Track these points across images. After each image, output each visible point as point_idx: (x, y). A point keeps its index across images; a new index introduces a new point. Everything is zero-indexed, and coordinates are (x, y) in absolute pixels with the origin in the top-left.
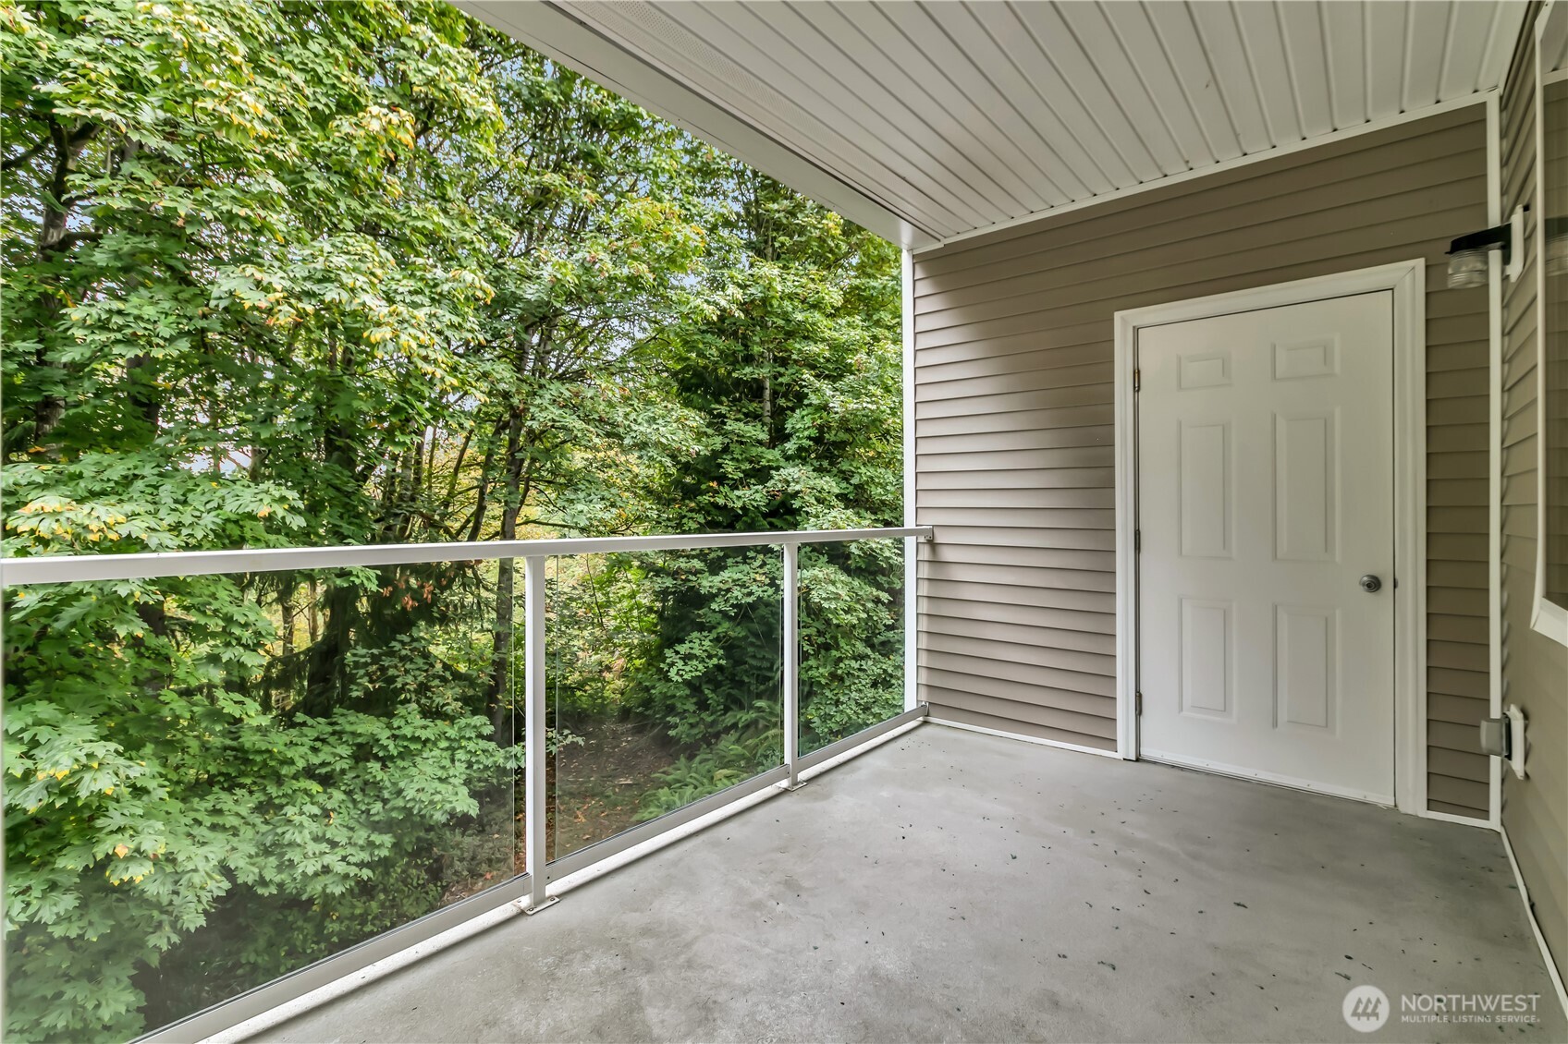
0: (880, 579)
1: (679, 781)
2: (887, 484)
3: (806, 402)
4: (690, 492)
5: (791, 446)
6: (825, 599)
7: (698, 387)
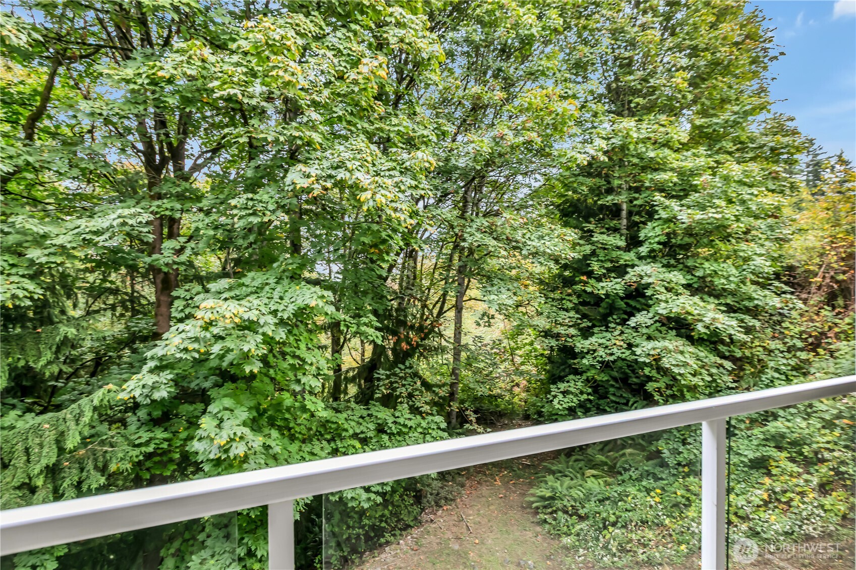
0: (721, 348)
1: (560, 472)
2: (729, 276)
3: (656, 217)
4: (568, 282)
5: (644, 250)
6: (673, 365)
7: (573, 213)
